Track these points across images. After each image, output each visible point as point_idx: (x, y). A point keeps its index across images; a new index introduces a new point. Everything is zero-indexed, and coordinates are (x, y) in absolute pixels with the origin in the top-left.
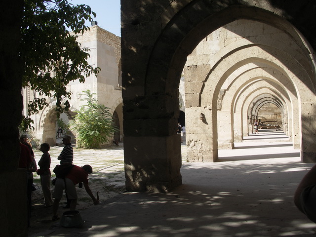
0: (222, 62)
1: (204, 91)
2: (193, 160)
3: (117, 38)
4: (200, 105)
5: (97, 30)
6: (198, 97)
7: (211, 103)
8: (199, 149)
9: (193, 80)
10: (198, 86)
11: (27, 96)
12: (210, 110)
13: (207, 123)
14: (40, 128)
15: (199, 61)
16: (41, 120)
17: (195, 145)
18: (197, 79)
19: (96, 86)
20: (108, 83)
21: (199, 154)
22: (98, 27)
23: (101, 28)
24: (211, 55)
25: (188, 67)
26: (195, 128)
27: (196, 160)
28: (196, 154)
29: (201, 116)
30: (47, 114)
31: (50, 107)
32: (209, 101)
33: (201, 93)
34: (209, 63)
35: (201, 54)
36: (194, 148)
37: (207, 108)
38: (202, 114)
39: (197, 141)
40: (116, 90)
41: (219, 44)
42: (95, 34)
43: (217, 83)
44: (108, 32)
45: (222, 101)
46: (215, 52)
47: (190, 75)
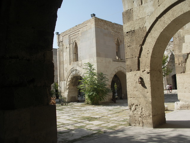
0: (158, 22)
1: (142, 54)
2: (134, 124)
3: (113, 24)
4: (139, 69)
5: (95, 20)
6: (137, 61)
7: (149, 66)
8: (139, 113)
9: (131, 45)
10: (136, 50)
11: (59, 69)
12: (148, 73)
13: (145, 87)
14: (67, 90)
15: (136, 26)
16: (67, 85)
17: (136, 109)
18: (135, 44)
19: (96, 59)
20: (106, 56)
21: (140, 119)
22: (96, 18)
23: (99, 18)
24: (146, 17)
25: (127, 33)
26: (135, 93)
27: (137, 125)
28: (137, 118)
29: (140, 80)
30: (70, 80)
31: (71, 76)
32: (147, 65)
33: (139, 57)
34: (145, 26)
35: (138, 18)
36: (135, 112)
37: (146, 71)
38: (141, 78)
39: (137, 105)
40: (114, 62)
41: (154, 5)
42: (94, 23)
43: (153, 45)
44: (105, 21)
45: (185, 65)
46: (149, 14)
47: (129, 40)
